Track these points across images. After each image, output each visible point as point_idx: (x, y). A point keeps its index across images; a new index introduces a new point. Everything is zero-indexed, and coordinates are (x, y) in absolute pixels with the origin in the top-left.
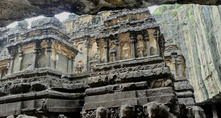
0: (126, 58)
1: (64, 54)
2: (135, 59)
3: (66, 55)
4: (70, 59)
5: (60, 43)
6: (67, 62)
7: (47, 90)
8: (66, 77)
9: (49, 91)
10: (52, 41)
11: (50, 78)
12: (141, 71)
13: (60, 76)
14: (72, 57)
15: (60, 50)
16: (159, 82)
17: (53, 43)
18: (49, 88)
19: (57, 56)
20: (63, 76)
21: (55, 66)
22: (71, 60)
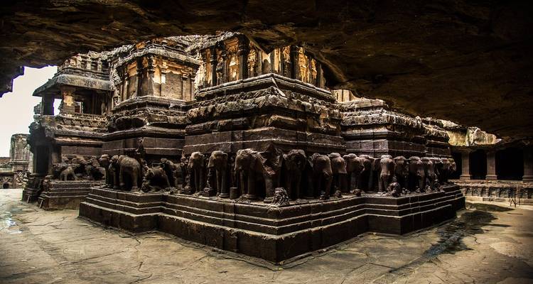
0: (234, 80)
1: (174, 72)
2: (242, 82)
3: (178, 73)
4: (185, 79)
5: (165, 58)
6: (180, 83)
7: (145, 127)
8: (175, 107)
9: (148, 127)
10: (152, 57)
11: (150, 109)
12: (242, 100)
13: (167, 106)
14: (190, 76)
15: (167, 67)
16: (261, 118)
17: (154, 61)
18: (148, 124)
19: (163, 78)
20: (172, 105)
21: (160, 92)
22: (189, 80)
